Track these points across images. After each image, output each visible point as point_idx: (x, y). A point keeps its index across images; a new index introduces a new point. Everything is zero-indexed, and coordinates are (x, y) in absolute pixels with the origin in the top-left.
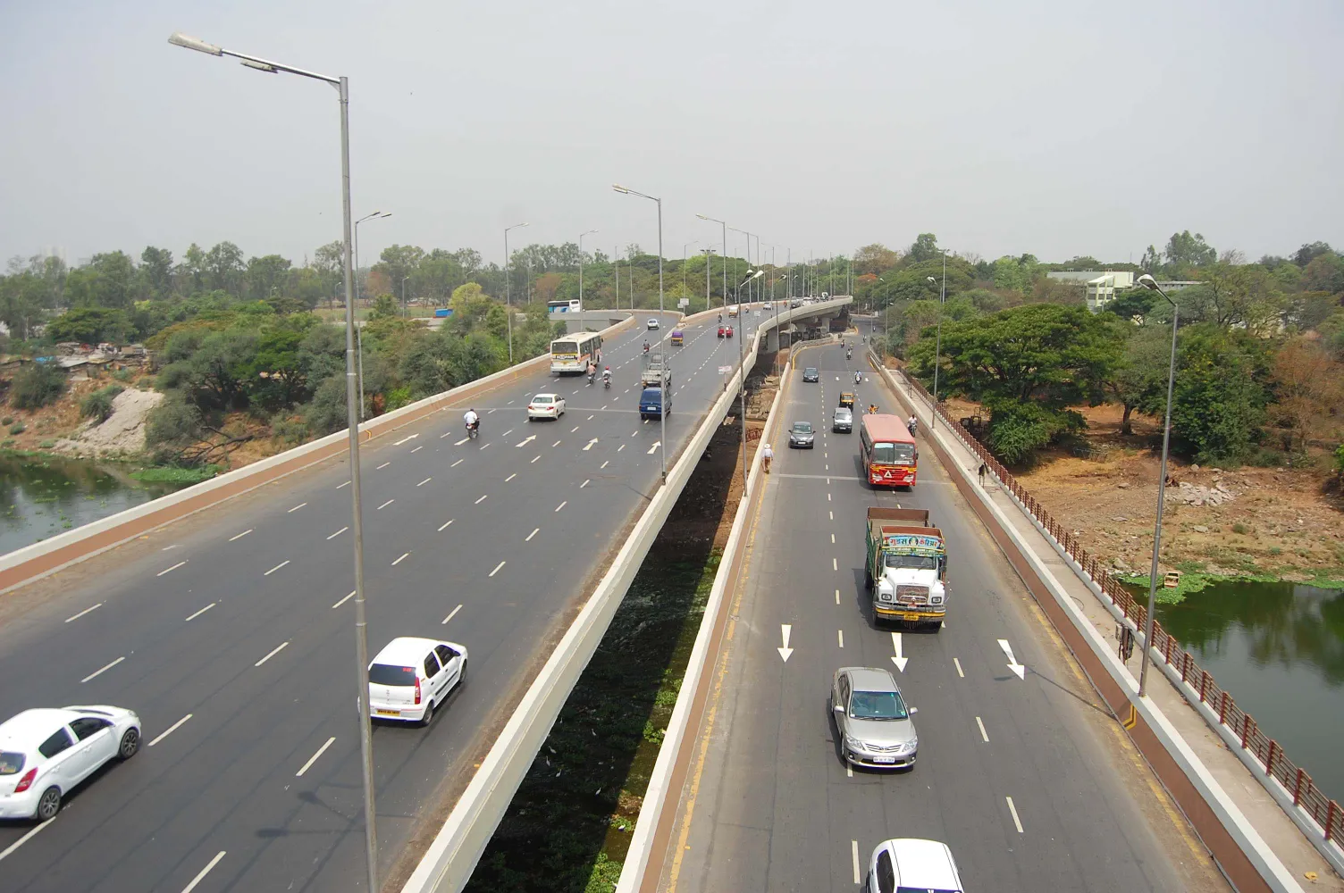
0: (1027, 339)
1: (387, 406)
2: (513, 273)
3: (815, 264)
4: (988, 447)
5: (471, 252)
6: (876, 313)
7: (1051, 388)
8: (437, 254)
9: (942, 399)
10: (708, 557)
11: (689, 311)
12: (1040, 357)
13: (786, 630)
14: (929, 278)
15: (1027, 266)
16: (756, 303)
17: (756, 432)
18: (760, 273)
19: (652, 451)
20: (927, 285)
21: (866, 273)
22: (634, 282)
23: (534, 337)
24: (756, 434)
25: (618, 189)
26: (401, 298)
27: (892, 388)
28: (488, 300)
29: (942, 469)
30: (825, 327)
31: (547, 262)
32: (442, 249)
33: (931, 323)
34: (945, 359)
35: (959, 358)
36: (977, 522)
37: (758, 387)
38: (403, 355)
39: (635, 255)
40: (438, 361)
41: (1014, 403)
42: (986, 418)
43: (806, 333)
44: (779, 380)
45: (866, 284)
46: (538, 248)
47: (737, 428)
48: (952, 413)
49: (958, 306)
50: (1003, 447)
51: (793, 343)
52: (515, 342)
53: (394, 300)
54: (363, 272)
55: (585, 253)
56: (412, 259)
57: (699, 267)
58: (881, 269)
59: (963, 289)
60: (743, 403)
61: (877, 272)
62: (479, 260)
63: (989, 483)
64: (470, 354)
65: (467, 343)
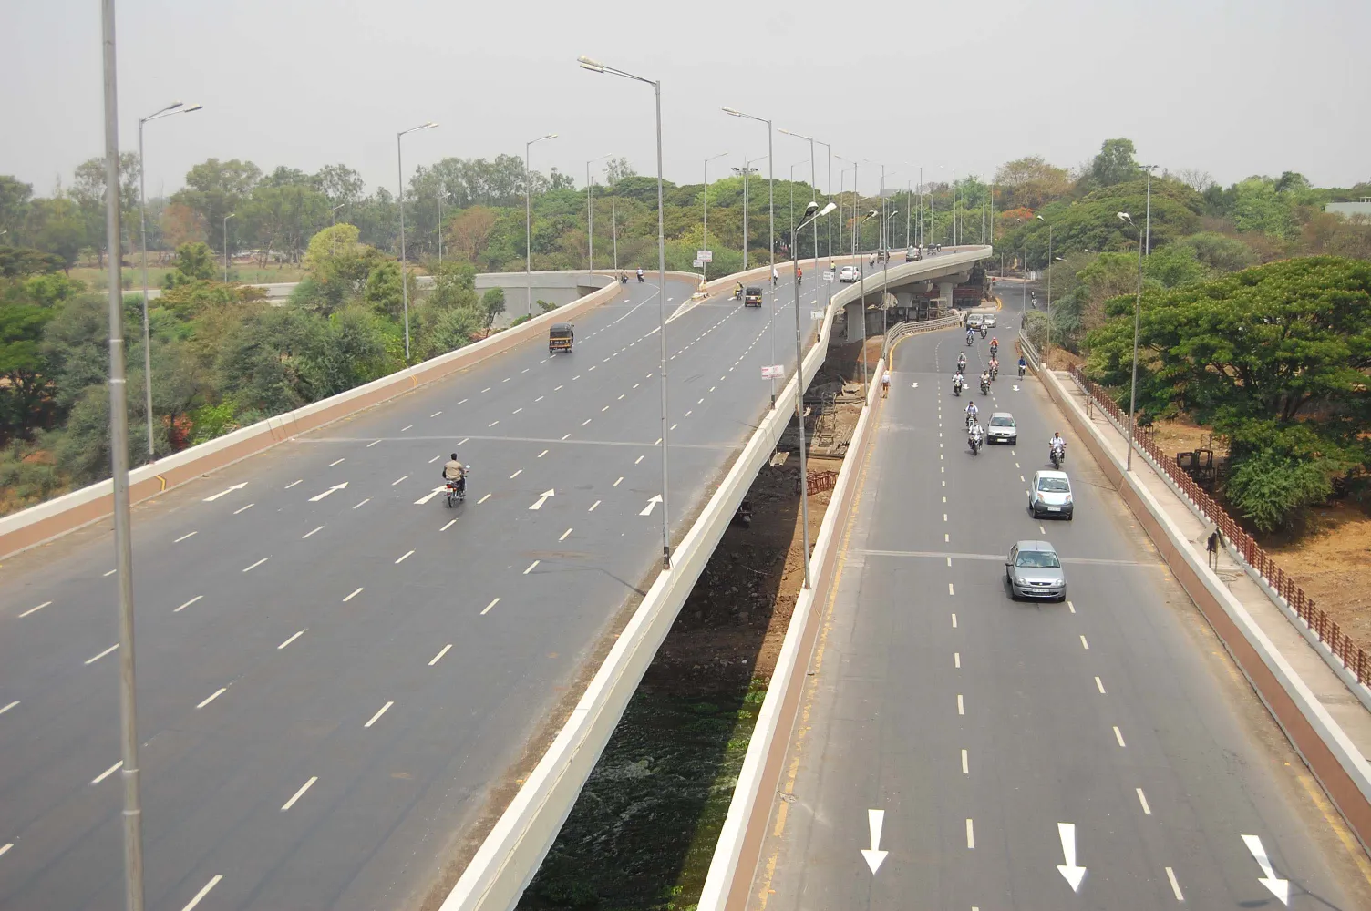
0: (1292, 316)
1: (195, 434)
2: (416, 207)
3: (927, 192)
4: (1225, 503)
5: (344, 172)
6: (1033, 275)
7: (1332, 399)
8: (281, 175)
9: (1146, 422)
10: (745, 692)
11: (713, 272)
12: (1313, 348)
13: (876, 818)
14: (1120, 215)
15: (1291, 193)
16: (826, 259)
17: (827, 478)
18: (831, 207)
19: (647, 512)
20: (1119, 226)
21: (1016, 207)
22: (620, 221)
23: (447, 317)
24: (825, 481)
25: (586, 65)
26: (220, 249)
27: (1060, 402)
28: (369, 255)
29: (1145, 541)
30: (946, 298)
31: (473, 189)
32: (291, 167)
33: (1127, 291)
34: (1147, 353)
35: (1173, 351)
36: (1206, 631)
37: (830, 402)
38: (224, 347)
39: (621, 178)
40: (285, 359)
41: (1269, 428)
42: (1221, 453)
43: (914, 309)
44: (866, 390)
45: (1014, 225)
46: (459, 165)
47: (792, 471)
48: (1162, 446)
49: (1171, 262)
50: (1250, 502)
51: (890, 325)
52: (415, 324)
53: (210, 253)
54: (157, 204)
55: (536, 173)
56: (241, 183)
57: (729, 197)
58: (1040, 199)
59: (1182, 232)
60: (802, 429)
61: (1034, 205)
62: (356, 186)
63: (1225, 564)
64: (339, 344)
65: (333, 327)
